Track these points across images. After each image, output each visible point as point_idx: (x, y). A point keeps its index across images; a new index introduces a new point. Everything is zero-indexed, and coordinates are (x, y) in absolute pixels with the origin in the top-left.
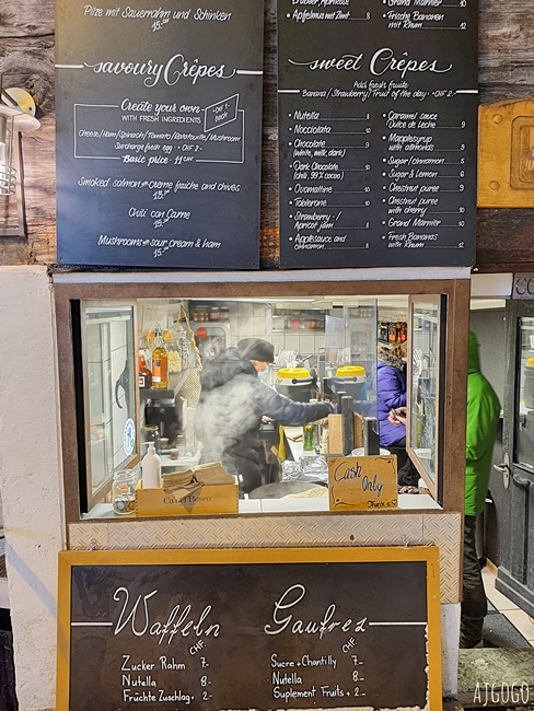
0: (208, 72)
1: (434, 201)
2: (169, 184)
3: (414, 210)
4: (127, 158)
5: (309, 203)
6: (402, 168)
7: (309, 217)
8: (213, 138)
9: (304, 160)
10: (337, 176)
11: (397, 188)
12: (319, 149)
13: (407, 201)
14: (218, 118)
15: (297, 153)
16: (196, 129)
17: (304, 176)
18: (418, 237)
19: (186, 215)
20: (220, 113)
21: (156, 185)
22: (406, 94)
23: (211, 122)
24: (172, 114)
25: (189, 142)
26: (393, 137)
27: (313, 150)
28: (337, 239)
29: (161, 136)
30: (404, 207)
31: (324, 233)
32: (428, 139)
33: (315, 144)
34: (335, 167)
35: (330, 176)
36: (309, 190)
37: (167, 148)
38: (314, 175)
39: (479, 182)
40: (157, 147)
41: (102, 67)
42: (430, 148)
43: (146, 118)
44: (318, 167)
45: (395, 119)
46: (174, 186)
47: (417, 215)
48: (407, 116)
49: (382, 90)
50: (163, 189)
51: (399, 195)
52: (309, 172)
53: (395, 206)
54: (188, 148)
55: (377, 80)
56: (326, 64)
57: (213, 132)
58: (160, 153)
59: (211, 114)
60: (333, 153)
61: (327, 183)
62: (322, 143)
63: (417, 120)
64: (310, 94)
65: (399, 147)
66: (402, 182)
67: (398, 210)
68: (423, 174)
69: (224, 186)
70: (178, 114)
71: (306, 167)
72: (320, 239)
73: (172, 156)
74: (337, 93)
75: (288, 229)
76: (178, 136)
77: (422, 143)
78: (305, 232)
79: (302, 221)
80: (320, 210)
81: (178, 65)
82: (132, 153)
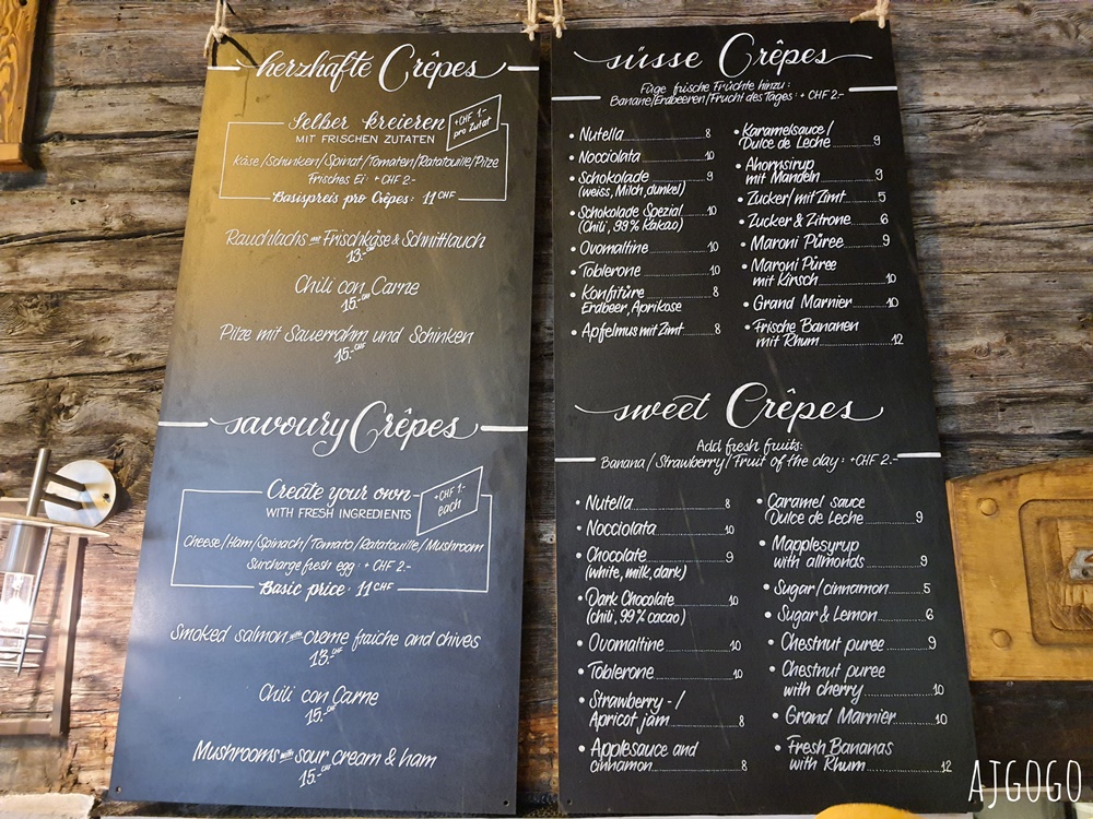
0: (429, 429)
1: (878, 671)
2: (343, 637)
3: (837, 690)
4: (268, 587)
5: (619, 673)
6: (804, 603)
7: (619, 702)
8: (433, 545)
9: (606, 585)
10: (672, 618)
11: (796, 643)
12: (636, 565)
13: (820, 670)
14: (442, 511)
15: (592, 573)
16: (402, 531)
17: (607, 618)
18: (851, 748)
19: (371, 697)
20: (448, 501)
21: (317, 638)
22: (798, 461)
23: (430, 518)
24: (358, 504)
25: (385, 554)
26: (779, 542)
27: (623, 567)
28: (681, 750)
29: (335, 545)
30: (814, 682)
31: (652, 735)
32: (852, 546)
33: (627, 556)
34: (669, 599)
35: (659, 618)
36: (618, 645)
37: (347, 567)
38: (627, 616)
39: (969, 630)
40: (326, 565)
41: (241, 424)
42: (857, 562)
43: (311, 512)
44: (633, 599)
45: (780, 507)
46: (351, 639)
47: (844, 701)
48: (805, 503)
49: (752, 455)
50: (330, 646)
51: (803, 658)
52: (617, 610)
53: (795, 681)
54: (384, 566)
55: (741, 437)
56: (642, 412)
57: (432, 536)
58: (330, 577)
59: (431, 504)
60: (664, 573)
61: (652, 631)
62: (641, 554)
63: (825, 510)
64: (616, 465)
65: (793, 561)
66: (807, 630)
67: (804, 689)
68: (849, 615)
69: (448, 639)
70: (370, 503)
71: (610, 599)
72: (644, 750)
73: (351, 582)
74: (667, 461)
75: (577, 729)
76: (367, 544)
77: (839, 554)
78: (612, 734)
79: (604, 711)
80: (641, 687)
81: (376, 419)
82: (278, 577)
